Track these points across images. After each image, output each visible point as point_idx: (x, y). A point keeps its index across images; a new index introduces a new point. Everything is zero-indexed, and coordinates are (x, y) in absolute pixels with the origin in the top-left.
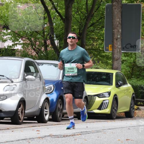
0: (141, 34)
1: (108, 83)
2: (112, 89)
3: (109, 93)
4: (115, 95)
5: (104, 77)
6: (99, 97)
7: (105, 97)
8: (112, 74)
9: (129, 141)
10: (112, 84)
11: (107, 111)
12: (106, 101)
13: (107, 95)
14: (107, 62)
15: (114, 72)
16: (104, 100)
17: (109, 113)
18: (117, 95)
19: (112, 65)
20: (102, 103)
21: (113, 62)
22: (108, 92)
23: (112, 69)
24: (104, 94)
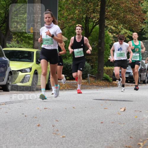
0: (58, 18)
1: (29, 61)
2: (33, 65)
3: (31, 69)
4: (36, 70)
5: (26, 55)
6: (22, 72)
7: (27, 72)
8: (34, 52)
9: (47, 110)
10: (33, 61)
11: (29, 84)
12: (28, 76)
13: (28, 70)
14: (29, 42)
15: (35, 51)
16: (26, 75)
17: (30, 86)
18: (38, 70)
19: (33, 45)
20: (25, 77)
21: (34, 42)
22: (29, 68)
23: (33, 48)
24: (26, 69)
